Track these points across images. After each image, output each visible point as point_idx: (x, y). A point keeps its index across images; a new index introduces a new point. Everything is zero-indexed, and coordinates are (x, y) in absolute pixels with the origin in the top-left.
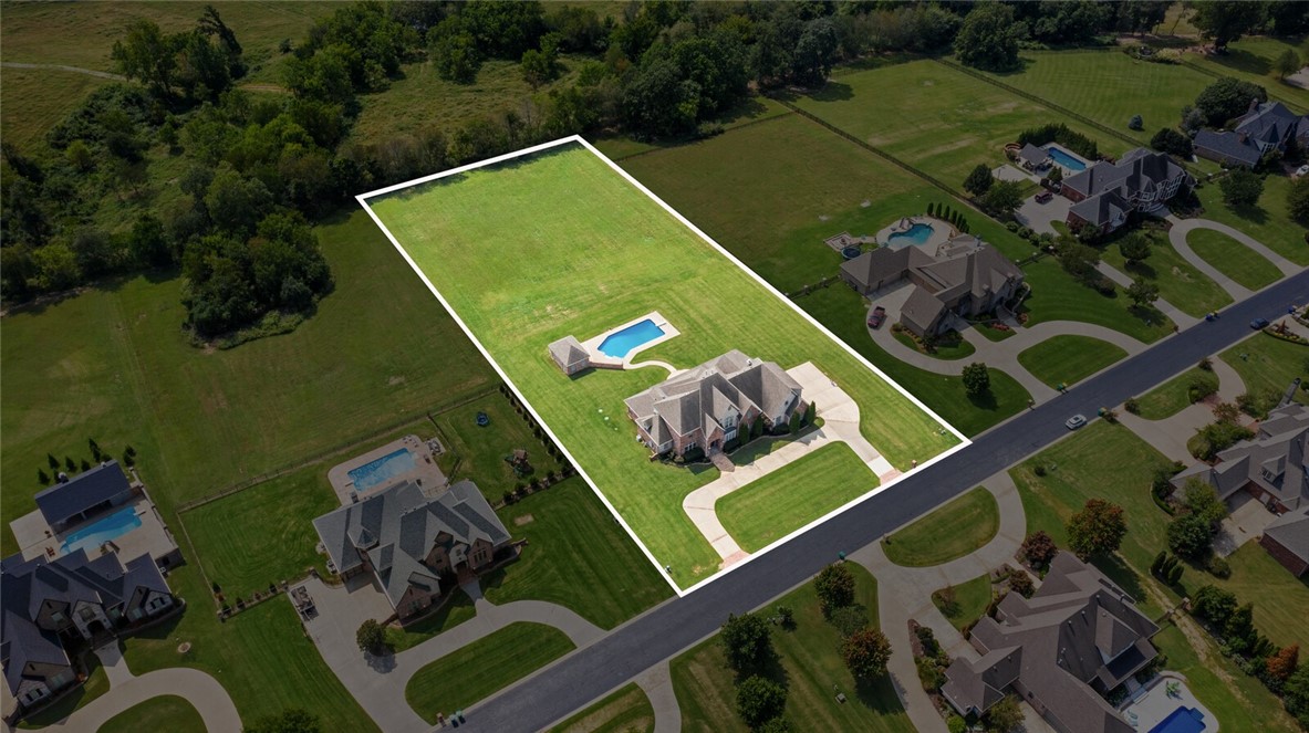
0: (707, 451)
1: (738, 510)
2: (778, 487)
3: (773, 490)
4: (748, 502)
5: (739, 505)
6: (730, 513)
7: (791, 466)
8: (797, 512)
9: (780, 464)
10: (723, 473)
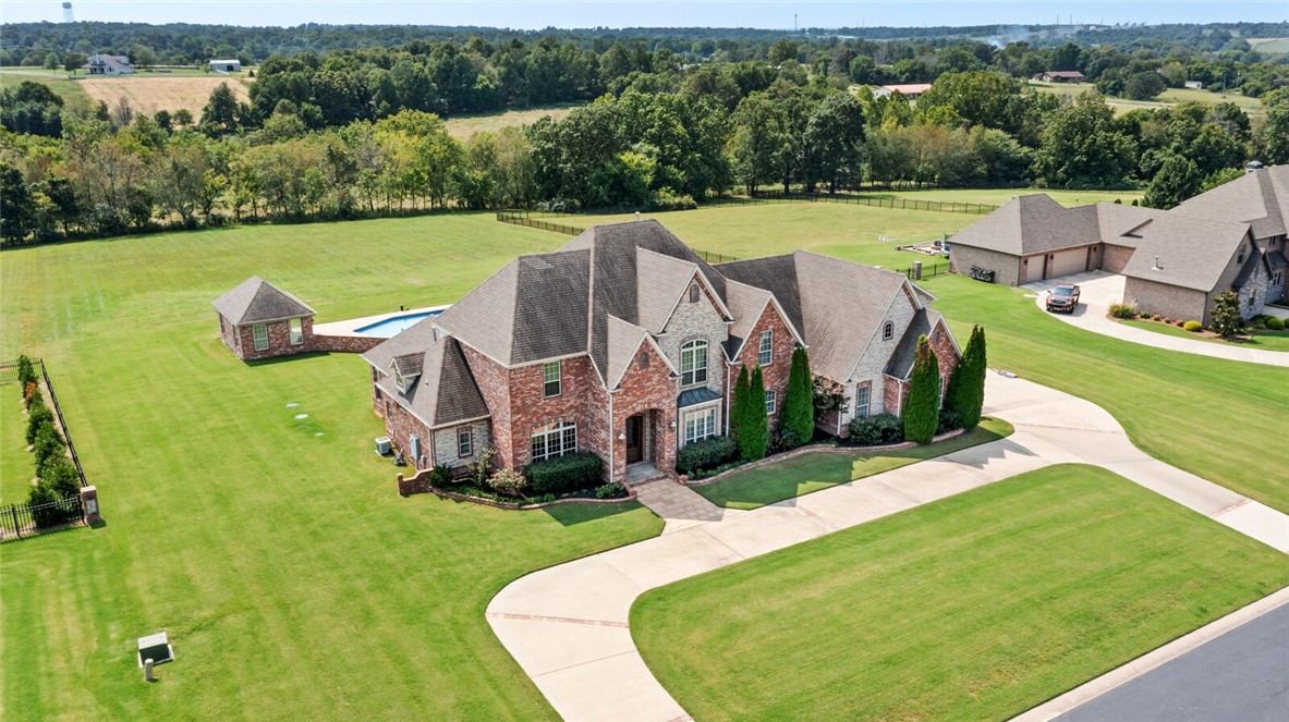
0: (616, 466)
1: (734, 629)
2: (900, 562)
3: (878, 567)
4: (776, 604)
5: (739, 612)
6: (697, 636)
7: (929, 511)
8: (1005, 641)
9: (890, 506)
10: (672, 524)
